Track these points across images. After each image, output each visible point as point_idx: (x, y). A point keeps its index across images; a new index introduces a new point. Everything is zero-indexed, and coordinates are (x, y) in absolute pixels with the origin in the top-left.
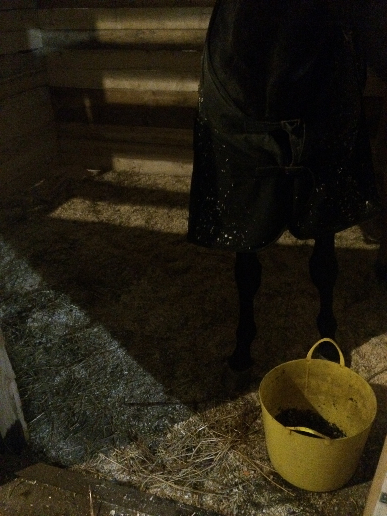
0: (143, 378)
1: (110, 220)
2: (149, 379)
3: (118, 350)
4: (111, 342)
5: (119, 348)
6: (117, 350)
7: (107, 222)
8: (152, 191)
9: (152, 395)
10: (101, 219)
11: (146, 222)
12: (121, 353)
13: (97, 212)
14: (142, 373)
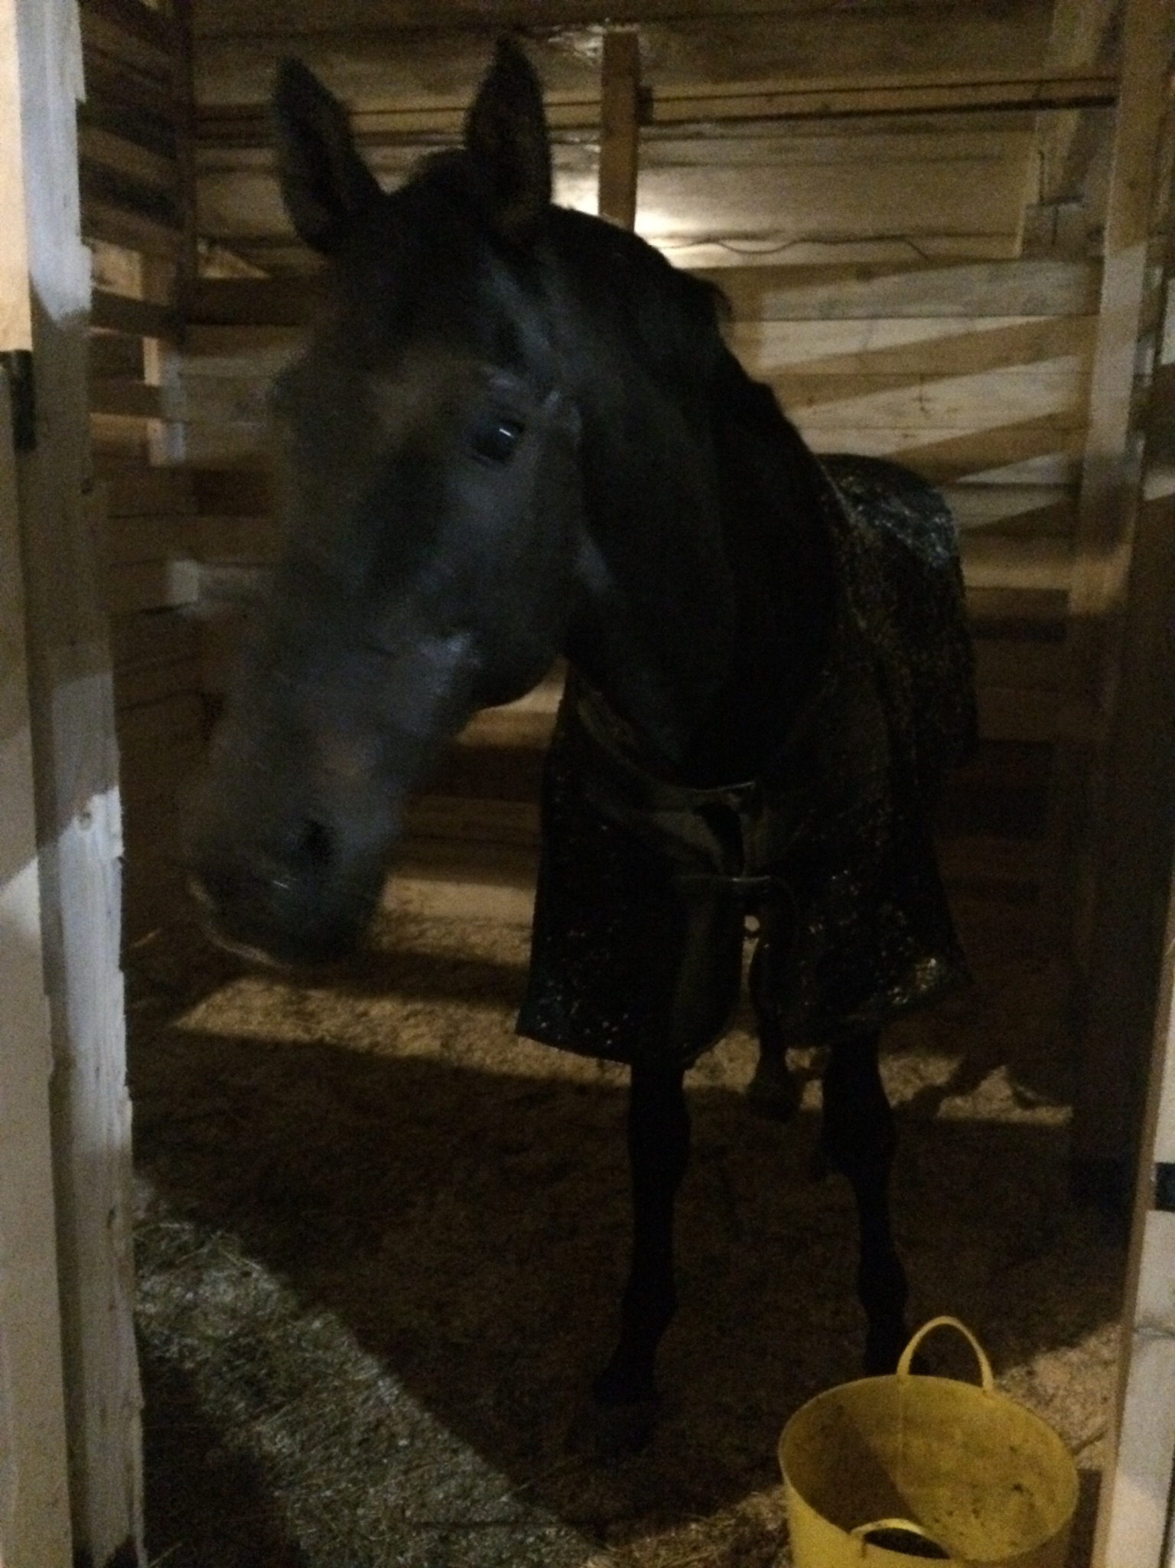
0: (451, 1458)
1: (342, 1038)
2: (467, 1460)
3: (380, 1383)
4: (358, 1359)
5: (381, 1376)
6: (376, 1383)
7: (335, 1041)
8: (457, 965)
9: (477, 1501)
10: (319, 1034)
11: (442, 1045)
12: (388, 1390)
13: (305, 1017)
14: (448, 1443)
